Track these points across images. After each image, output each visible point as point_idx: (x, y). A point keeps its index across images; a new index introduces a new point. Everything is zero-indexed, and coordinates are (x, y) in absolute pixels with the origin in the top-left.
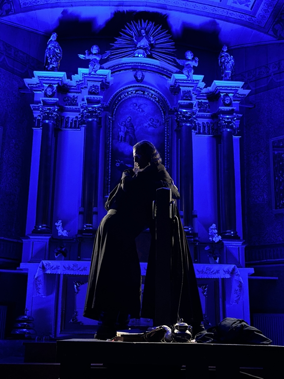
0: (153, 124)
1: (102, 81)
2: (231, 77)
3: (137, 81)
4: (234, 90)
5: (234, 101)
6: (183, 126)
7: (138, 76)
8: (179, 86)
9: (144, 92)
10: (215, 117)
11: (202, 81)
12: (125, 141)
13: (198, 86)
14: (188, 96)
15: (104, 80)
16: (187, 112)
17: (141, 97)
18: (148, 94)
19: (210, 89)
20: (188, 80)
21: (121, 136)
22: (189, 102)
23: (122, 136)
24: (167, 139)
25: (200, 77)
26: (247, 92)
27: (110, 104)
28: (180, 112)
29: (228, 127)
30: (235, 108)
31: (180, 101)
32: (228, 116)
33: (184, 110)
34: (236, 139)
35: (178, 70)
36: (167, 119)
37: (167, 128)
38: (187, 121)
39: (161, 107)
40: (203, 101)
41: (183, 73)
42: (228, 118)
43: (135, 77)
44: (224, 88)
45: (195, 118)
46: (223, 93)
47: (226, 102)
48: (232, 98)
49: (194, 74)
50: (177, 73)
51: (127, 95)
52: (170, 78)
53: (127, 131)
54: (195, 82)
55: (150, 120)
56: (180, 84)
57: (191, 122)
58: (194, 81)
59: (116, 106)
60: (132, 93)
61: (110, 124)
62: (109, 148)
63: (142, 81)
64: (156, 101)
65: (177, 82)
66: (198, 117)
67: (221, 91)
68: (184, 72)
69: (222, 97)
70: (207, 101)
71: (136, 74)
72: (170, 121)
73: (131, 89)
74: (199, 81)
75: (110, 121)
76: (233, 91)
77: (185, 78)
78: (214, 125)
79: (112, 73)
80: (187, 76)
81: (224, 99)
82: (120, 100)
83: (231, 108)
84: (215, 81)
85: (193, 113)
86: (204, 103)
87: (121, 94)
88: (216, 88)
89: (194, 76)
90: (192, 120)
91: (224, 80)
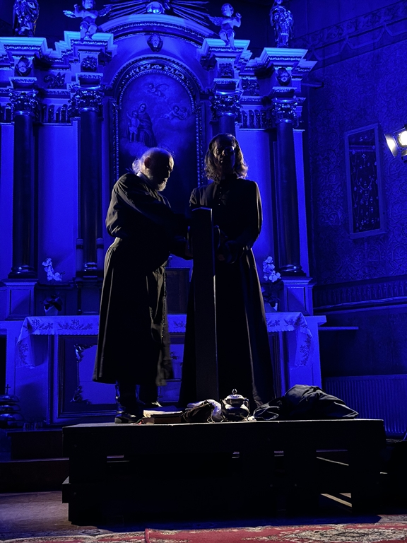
0: (178, 114)
1: (101, 50)
2: (288, 42)
3: (153, 50)
4: (293, 61)
5: (294, 77)
6: (221, 116)
7: (154, 43)
8: (215, 56)
9: (163, 66)
10: (267, 102)
11: (248, 49)
12: (138, 140)
13: (242, 56)
14: (227, 71)
15: (104, 48)
16: (226, 96)
17: (159, 74)
18: (169, 69)
19: (259, 60)
20: (228, 48)
21: (131, 132)
22: (229, 80)
23: (133, 133)
24: (199, 137)
25: (245, 43)
26: (312, 64)
27: (113, 85)
28: (217, 96)
29: (286, 116)
30: (295, 88)
31: (216, 80)
32: (285, 101)
33: (223, 93)
34: (298, 134)
35: (213, 33)
36: (198, 106)
37: (199, 120)
38: (227, 109)
39: (189, 88)
40: (249, 78)
41: (219, 38)
42: (285, 104)
43: (150, 43)
44: (278, 59)
45: (238, 105)
46: (277, 66)
47: (282, 79)
48: (290, 73)
49: (235, 38)
50: (210, 37)
51: (138, 70)
52: (201, 45)
53: (140, 125)
54: (238, 50)
55: (174, 108)
56: (216, 54)
57: (234, 110)
58: (235, 49)
59: (122, 88)
60: (146, 68)
61: (115, 115)
62: (116, 150)
63: (159, 50)
64: (181, 79)
65: (211, 51)
66: (242, 103)
67: (275, 64)
68: (221, 35)
69: (276, 72)
70: (255, 78)
71: (151, 38)
72: (203, 110)
73: (144, 62)
74: (243, 49)
75: (115, 111)
76: (292, 64)
77: (223, 44)
78: (265, 113)
79: (114, 39)
80: (225, 41)
81: (280, 74)
82: (128, 79)
83: (290, 88)
84: (266, 49)
85: (236, 96)
86: (251, 81)
87: (130, 71)
88: (268, 58)
89: (236, 41)
90: (234, 107)
91: (280, 47)
